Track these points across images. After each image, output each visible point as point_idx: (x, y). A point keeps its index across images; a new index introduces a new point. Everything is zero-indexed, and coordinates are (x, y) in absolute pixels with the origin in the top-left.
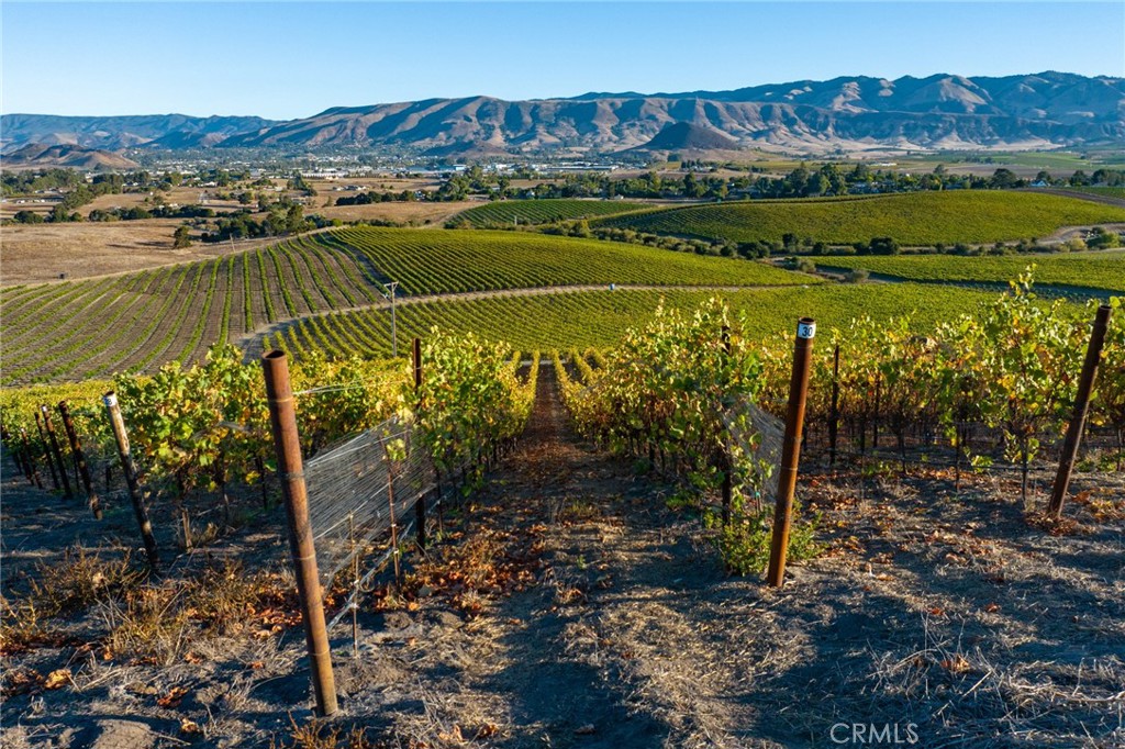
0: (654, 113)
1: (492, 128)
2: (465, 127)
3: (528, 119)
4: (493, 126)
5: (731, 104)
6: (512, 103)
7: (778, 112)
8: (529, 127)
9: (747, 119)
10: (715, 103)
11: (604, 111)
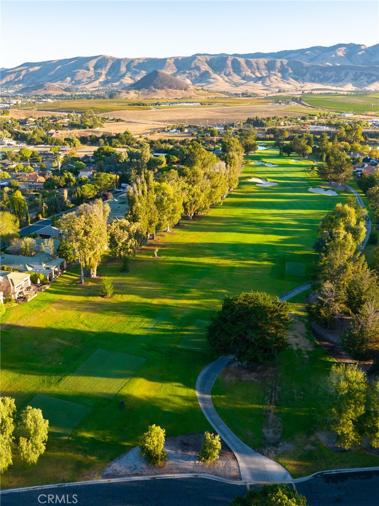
0: (200, 65)
1: (99, 75)
2: (84, 74)
3: (123, 69)
4: (101, 73)
5: (250, 59)
6: (118, 59)
7: (278, 65)
8: (122, 73)
9: (258, 69)
10: (239, 59)
11: (170, 64)
